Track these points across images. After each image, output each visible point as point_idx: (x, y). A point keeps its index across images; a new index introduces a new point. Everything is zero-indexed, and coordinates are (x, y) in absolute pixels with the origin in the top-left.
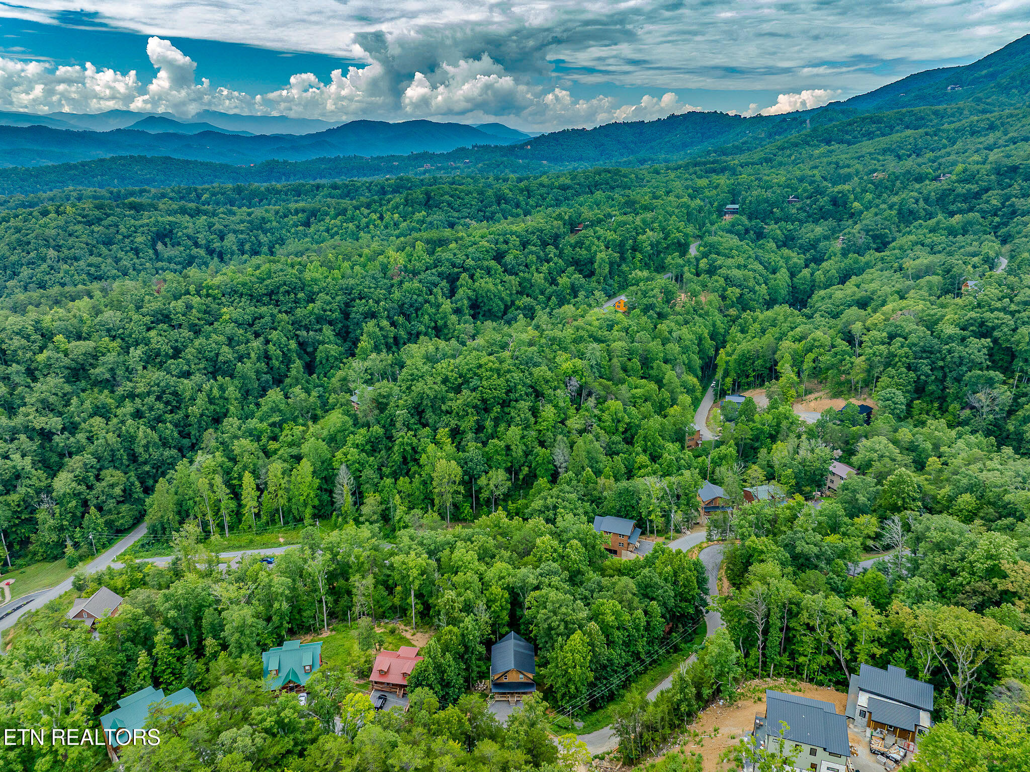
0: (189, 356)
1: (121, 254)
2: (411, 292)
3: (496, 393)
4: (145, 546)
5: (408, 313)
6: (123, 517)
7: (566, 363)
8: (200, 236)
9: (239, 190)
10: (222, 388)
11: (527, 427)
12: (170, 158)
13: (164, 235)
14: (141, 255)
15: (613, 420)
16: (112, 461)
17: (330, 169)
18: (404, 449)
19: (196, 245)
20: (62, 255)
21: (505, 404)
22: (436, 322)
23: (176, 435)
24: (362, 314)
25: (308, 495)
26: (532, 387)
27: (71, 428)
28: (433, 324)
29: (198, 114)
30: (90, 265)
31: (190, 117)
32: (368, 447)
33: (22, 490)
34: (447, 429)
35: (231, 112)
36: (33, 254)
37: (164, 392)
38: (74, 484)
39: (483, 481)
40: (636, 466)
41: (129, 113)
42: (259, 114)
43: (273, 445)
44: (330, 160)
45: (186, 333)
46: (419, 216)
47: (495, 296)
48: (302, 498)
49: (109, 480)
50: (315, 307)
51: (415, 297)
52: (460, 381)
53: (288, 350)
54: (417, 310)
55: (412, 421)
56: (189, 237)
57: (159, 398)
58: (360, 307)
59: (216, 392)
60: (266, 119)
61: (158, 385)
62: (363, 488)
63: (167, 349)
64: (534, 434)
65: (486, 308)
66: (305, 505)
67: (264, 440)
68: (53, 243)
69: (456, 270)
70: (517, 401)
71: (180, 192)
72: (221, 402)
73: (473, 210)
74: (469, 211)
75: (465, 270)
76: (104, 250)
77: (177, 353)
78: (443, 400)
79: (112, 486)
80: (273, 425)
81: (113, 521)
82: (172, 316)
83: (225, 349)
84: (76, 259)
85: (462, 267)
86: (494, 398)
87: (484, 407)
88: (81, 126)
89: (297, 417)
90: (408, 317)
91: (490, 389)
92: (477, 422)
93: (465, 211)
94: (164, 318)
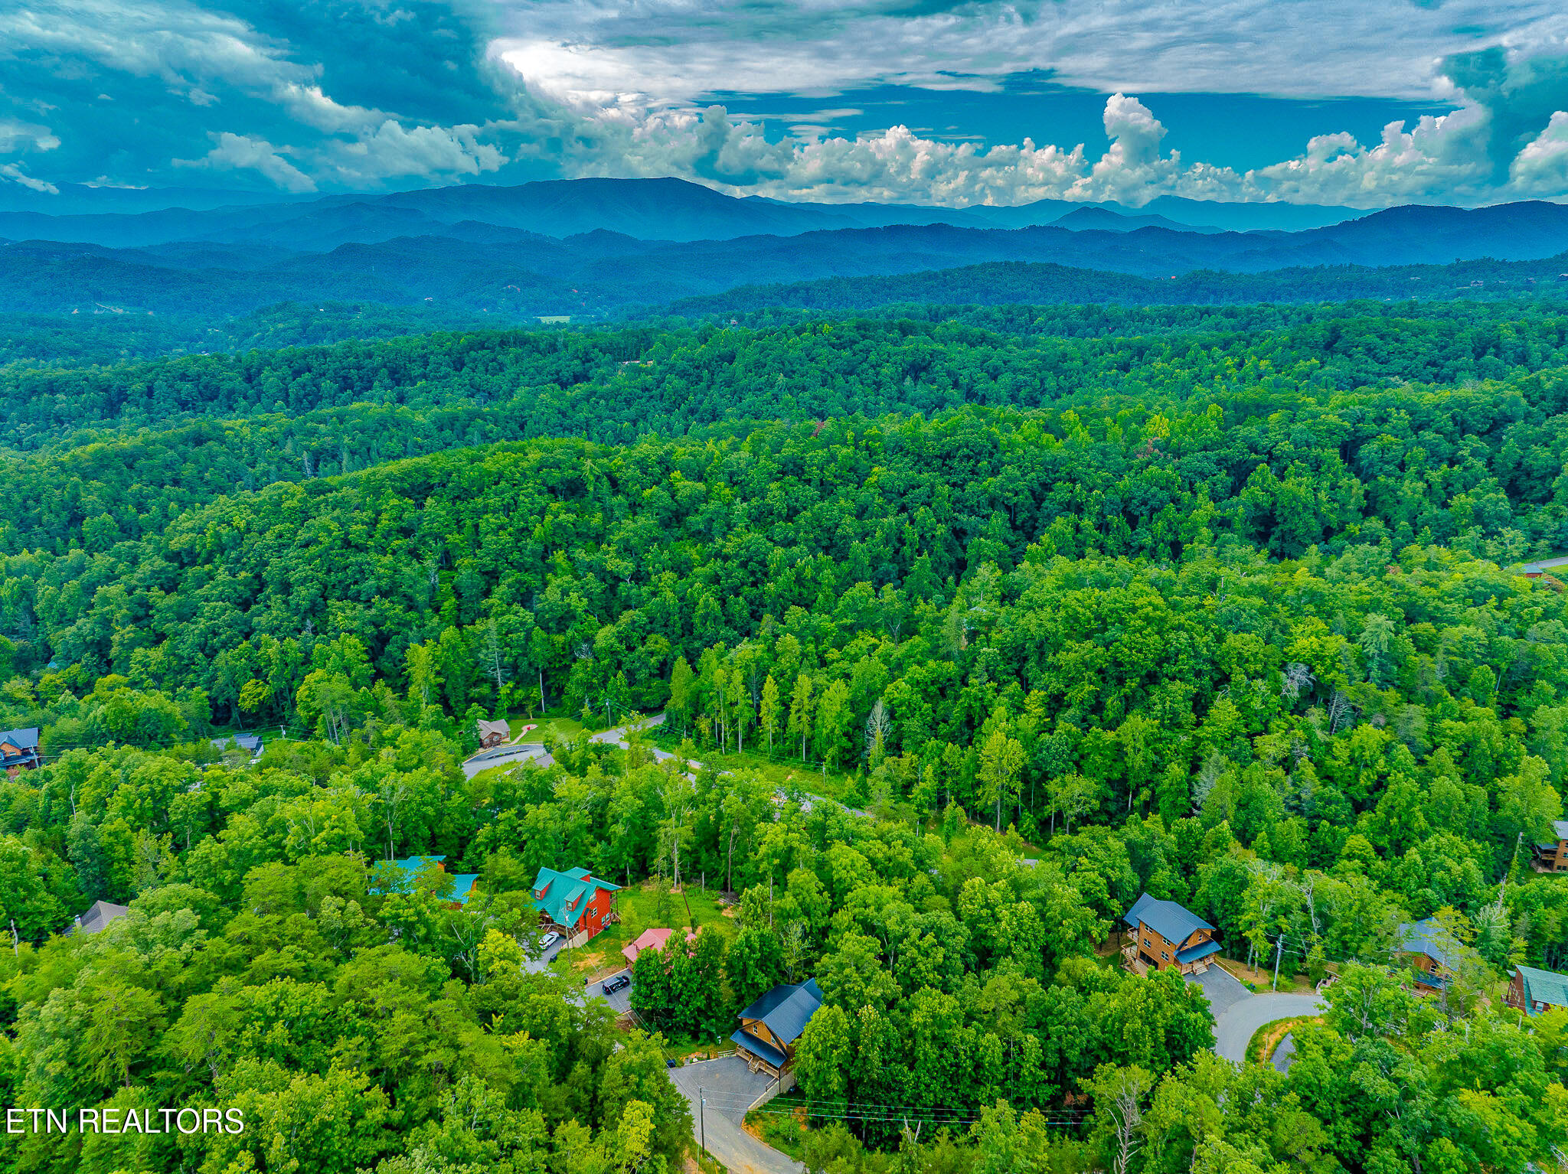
0: (802, 521)
1: (858, 388)
2: (1153, 482)
3: (1136, 657)
4: (658, 735)
5: (1137, 513)
6: (652, 693)
7: (1306, 639)
8: (965, 372)
9: (1087, 314)
10: (818, 569)
11: (1175, 724)
12: (1056, 265)
13: (917, 369)
14: (882, 391)
15: (1352, 760)
16: (666, 626)
17: (1292, 285)
18: (970, 706)
19: (956, 385)
20: (792, 383)
21: (1152, 678)
22: (1176, 533)
23: (745, 613)
24: (1060, 504)
25: (833, 730)
26: (1213, 663)
27: (639, 578)
28: (1170, 537)
29: (1153, 203)
30: (815, 398)
31: (1140, 206)
32: (932, 689)
33: (570, 632)
34: (1043, 693)
35: (1202, 199)
36: (762, 380)
37: (751, 559)
38: (613, 640)
39: (1051, 787)
40: (1345, 851)
41: (1060, 204)
42: (1246, 200)
43: (833, 654)
44: (1305, 271)
45: (812, 492)
46: (1302, 366)
47: (1305, 507)
48: (825, 731)
49: (650, 645)
50: (991, 483)
51: (1155, 489)
52: (1095, 625)
53: (933, 536)
54: (1153, 510)
55: (1001, 667)
56: (949, 374)
57: (744, 565)
58: (1061, 492)
59: (809, 573)
60: (1255, 208)
61: (748, 549)
62: (905, 742)
63: (780, 507)
64: (1185, 740)
65: (1286, 527)
66: (830, 743)
67: (826, 643)
68: (788, 367)
69: (1253, 456)
70: (1173, 679)
71: (1009, 313)
72: (812, 585)
73: (1419, 361)
74: (1406, 362)
75: (1271, 458)
76: (840, 380)
77: (792, 514)
78: (1058, 647)
79: (652, 654)
80: (844, 628)
81: (641, 695)
82: (806, 468)
83: (848, 519)
84: (804, 389)
85: (1269, 453)
86: (1133, 664)
87: (1113, 674)
88: (997, 223)
89: (879, 625)
90: (1133, 522)
91: (1131, 649)
92: (1097, 696)
93: (1397, 364)
94: (795, 469)
